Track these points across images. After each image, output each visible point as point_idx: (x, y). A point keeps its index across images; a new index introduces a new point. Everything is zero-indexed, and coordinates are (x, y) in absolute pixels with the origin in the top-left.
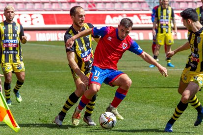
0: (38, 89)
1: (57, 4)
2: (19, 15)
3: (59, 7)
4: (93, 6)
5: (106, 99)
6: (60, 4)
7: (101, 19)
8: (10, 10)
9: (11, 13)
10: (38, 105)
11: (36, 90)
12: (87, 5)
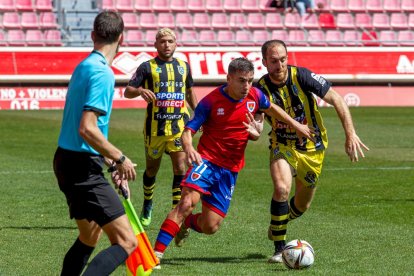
0: (258, 205)
1: (298, 32)
2: (222, 53)
3: (302, 38)
4: (371, 37)
5: (396, 227)
6: (305, 33)
7: (388, 63)
8: (165, 38)
9: (168, 44)
10: (258, 237)
11: (254, 206)
12: (360, 35)
